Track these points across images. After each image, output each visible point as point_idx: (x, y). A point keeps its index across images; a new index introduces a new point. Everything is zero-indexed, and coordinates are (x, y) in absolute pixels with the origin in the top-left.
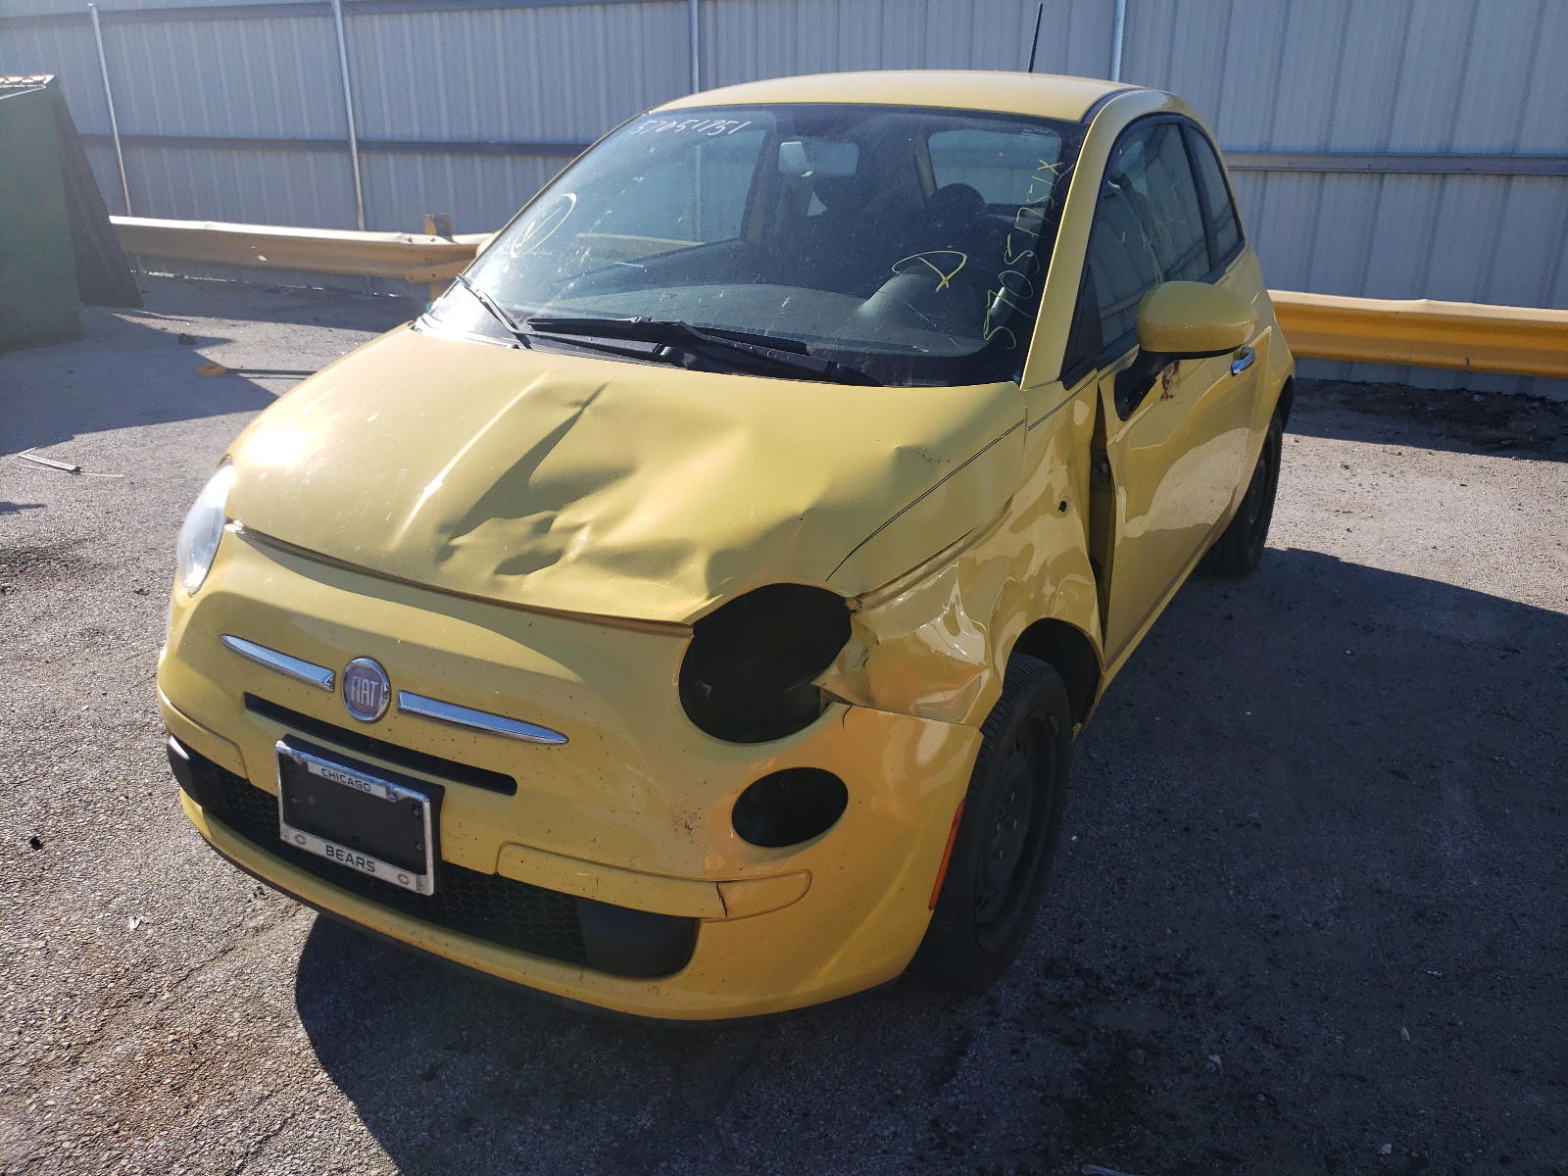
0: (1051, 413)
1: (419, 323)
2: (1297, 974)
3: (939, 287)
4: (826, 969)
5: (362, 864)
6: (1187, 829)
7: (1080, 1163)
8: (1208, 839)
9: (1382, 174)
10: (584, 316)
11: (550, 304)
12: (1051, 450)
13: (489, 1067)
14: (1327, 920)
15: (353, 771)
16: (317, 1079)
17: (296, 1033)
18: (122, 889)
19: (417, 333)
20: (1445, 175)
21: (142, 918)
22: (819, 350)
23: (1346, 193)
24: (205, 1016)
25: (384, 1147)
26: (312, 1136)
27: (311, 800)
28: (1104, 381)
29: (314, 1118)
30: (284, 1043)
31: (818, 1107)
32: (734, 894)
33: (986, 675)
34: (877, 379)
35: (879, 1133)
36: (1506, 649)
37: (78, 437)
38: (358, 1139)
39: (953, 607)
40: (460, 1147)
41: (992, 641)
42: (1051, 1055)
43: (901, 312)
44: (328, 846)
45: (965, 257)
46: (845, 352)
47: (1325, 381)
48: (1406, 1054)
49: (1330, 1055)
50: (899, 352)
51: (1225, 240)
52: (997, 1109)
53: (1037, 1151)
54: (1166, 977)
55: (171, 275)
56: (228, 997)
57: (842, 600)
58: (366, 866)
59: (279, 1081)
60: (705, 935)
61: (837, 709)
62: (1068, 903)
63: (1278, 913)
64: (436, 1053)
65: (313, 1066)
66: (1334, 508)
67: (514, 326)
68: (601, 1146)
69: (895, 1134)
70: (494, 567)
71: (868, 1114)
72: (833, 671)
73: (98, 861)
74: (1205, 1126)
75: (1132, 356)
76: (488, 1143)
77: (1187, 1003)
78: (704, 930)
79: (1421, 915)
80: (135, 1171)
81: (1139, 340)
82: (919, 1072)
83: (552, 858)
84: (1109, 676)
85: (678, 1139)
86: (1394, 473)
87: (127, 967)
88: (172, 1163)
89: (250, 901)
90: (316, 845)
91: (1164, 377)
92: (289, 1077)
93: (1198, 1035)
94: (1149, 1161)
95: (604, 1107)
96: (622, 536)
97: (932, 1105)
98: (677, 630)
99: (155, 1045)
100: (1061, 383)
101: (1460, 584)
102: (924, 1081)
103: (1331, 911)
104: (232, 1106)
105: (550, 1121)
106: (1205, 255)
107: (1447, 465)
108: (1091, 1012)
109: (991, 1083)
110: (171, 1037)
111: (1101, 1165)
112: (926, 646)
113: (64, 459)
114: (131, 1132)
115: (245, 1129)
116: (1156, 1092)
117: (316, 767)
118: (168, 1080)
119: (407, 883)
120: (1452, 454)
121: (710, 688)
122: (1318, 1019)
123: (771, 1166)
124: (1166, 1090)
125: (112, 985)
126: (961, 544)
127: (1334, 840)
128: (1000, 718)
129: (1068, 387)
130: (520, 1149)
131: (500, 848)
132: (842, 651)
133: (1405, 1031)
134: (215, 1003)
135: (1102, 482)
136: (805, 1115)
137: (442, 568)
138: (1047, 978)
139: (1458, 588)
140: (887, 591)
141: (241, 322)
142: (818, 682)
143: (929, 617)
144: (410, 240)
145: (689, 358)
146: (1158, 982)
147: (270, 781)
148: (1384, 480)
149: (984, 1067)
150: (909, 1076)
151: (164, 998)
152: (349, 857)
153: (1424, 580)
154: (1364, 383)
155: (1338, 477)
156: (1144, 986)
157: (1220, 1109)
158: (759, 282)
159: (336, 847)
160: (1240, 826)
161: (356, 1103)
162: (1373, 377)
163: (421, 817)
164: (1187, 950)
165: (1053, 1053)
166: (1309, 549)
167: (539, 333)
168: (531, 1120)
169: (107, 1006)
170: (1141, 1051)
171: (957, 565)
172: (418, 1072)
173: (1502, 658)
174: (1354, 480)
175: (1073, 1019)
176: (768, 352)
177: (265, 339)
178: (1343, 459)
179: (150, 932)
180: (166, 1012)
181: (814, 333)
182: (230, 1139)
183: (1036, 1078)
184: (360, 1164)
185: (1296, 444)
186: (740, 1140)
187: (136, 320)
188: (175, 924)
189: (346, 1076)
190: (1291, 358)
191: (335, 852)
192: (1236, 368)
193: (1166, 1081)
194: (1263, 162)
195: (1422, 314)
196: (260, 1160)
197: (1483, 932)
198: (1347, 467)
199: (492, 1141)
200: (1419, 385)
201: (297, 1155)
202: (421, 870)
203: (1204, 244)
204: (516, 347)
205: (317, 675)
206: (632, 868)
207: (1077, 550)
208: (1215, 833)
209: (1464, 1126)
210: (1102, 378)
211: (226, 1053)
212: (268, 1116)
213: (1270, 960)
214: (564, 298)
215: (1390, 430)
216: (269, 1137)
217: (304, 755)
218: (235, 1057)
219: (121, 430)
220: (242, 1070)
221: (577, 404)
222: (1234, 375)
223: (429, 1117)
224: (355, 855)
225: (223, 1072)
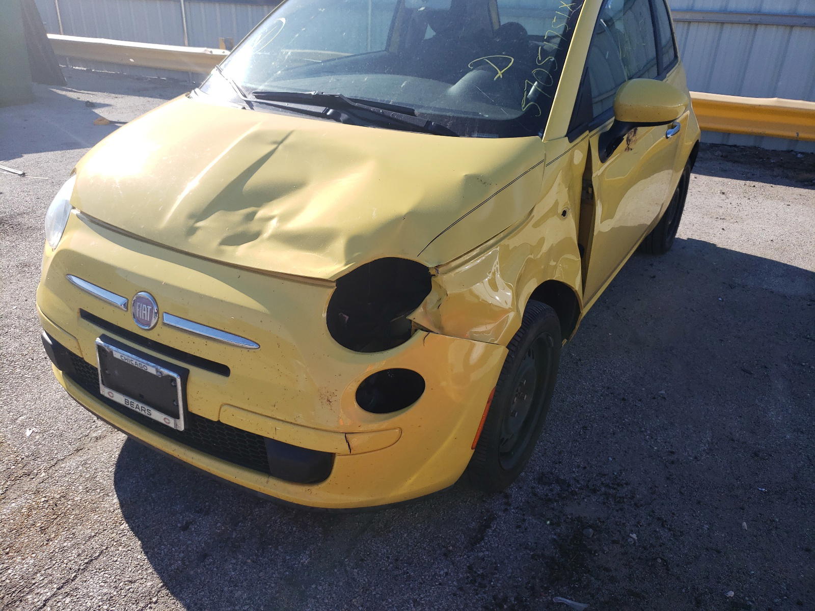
0: (561, 156)
1: (192, 94)
2: (683, 487)
3: (496, 77)
4: (410, 481)
5: (145, 411)
6: (624, 399)
7: (552, 595)
8: (636, 406)
9: (757, 25)
10: (285, 91)
11: (266, 84)
12: (559, 180)
13: (219, 524)
14: (702, 456)
15: (138, 358)
16: (122, 527)
17: (113, 500)
18: (24, 412)
19: (191, 99)
20: (792, 27)
21: (34, 429)
22: (422, 113)
23: (735, 35)
24: (63, 487)
25: (156, 569)
26: (116, 561)
27: (116, 373)
28: (591, 138)
29: (118, 550)
30: (105, 505)
31: (404, 555)
32: (355, 441)
33: (512, 315)
34: (456, 132)
35: (438, 572)
36: (811, 300)
37: (26, 156)
38: (142, 564)
39: (494, 274)
40: (199, 571)
41: (517, 295)
42: (539, 530)
43: (473, 93)
44: (125, 399)
45: (513, 60)
46: (438, 115)
47: (713, 144)
48: (745, 538)
49: (700, 536)
50: (470, 116)
51: (667, 59)
52: (506, 561)
53: (528, 587)
54: (607, 486)
55: (85, 69)
56: (77, 477)
57: (427, 269)
58: (146, 411)
59: (101, 527)
60: (338, 462)
61: (420, 334)
62: (554, 440)
63: (674, 451)
64: (190, 515)
65: (121, 519)
66: (715, 217)
67: (245, 96)
68: (279, 573)
69: (447, 574)
70: (219, 240)
71: (432, 561)
72: (420, 310)
73: (13, 395)
74: (626, 576)
75: (610, 124)
76: (215, 569)
77: (619, 502)
78: (337, 460)
79: (756, 455)
80: (16, 577)
81: (615, 114)
82: (463, 537)
83: (250, 415)
84: (584, 312)
85: (322, 572)
86: (750, 197)
87: (23, 457)
88: (37, 573)
89: (94, 422)
90: (119, 398)
91: (628, 138)
92: (106, 525)
93: (624, 522)
94: (593, 596)
95: (282, 551)
96: (296, 224)
97: (469, 557)
98: (327, 284)
99: (34, 503)
100: (567, 138)
101: (786, 262)
102: (465, 543)
103: (704, 450)
104: (73, 541)
105: (251, 558)
106: (656, 66)
107: (781, 193)
108: (563, 505)
109: (504, 545)
110: (43, 499)
111: (564, 597)
112: (477, 297)
113: (18, 168)
114: (16, 554)
115: (79, 555)
116: (598, 555)
117: (118, 354)
118: (39, 524)
119: (169, 423)
120: (784, 187)
121: (347, 318)
122: (694, 515)
123: (375, 589)
124: (604, 553)
125: (13, 467)
126: (502, 235)
127: (708, 409)
128: (519, 339)
129: (571, 141)
130: (233, 573)
131: (221, 408)
132: (426, 299)
133: (745, 524)
134: (70, 480)
135: (588, 199)
136: (397, 560)
137: (190, 240)
138: (539, 483)
139: (785, 265)
140: (454, 264)
141: (120, 96)
142: (410, 317)
143: (480, 279)
144: (211, 52)
145: (344, 116)
146: (603, 489)
147: (94, 360)
148: (745, 201)
149: (500, 535)
150: (457, 539)
151: (42, 476)
152: (137, 406)
153: (766, 259)
154: (735, 146)
155: (718, 199)
156: (594, 491)
157: (635, 566)
158: (389, 73)
159: (130, 400)
160: (654, 398)
161: (143, 542)
162: (741, 142)
163: (176, 386)
164: (621, 470)
165: (540, 528)
166: (700, 240)
167: (259, 100)
168: (240, 556)
169: (9, 479)
170: (591, 530)
171: (498, 249)
172: (179, 525)
173: (809, 305)
174: (727, 201)
175: (553, 509)
176: (391, 114)
177: (132, 105)
178: (721, 189)
179: (37, 437)
180: (41, 484)
181: (420, 103)
182: (70, 561)
183: (530, 544)
184: (142, 579)
185: (695, 179)
186: (358, 574)
187: (64, 93)
188: (52, 433)
189: (138, 527)
190: (699, 130)
191: (129, 403)
192: (669, 134)
193: (605, 548)
194: (688, 16)
195: (775, 106)
196: (86, 573)
197: (792, 466)
198: (723, 193)
199: (217, 568)
200: (767, 148)
201: (107, 572)
202: (176, 416)
203: (655, 60)
204: (244, 108)
205: (119, 301)
206: (295, 422)
207: (571, 238)
208: (640, 402)
209: (777, 582)
210: (590, 137)
211: (73, 510)
212: (93, 548)
213: (668, 478)
214: (275, 80)
215: (749, 173)
216: (92, 560)
217: (111, 347)
218: (77, 512)
219: (50, 153)
220: (80, 520)
221: (274, 143)
222: (667, 138)
223: (183, 553)
224: (140, 405)
225: (70, 521)
